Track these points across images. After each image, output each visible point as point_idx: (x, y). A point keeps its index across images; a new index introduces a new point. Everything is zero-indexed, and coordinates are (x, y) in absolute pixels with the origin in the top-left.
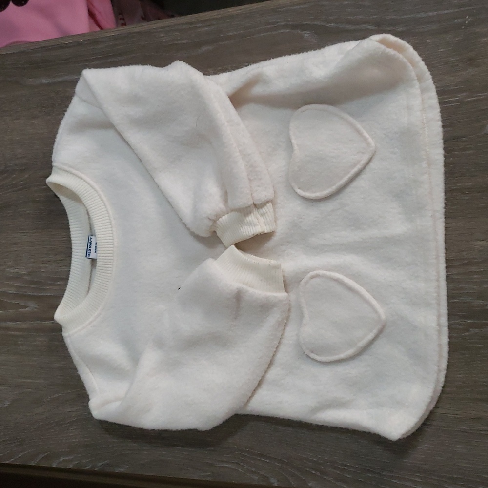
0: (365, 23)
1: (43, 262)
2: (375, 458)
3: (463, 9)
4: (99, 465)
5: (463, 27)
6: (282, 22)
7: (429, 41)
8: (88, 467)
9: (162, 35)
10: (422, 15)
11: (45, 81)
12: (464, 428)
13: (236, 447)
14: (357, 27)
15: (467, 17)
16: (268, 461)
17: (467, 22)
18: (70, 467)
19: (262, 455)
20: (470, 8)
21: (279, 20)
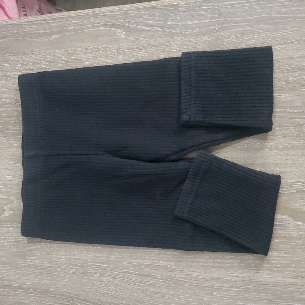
0: (154, 26)
2: (154, 302)
3: (214, 20)
5: (214, 32)
6: (103, 22)
7: (193, 40)
9: (27, 27)
10: (190, 23)
12: (209, 285)
13: (68, 295)
14: (150, 28)
15: (217, 26)
16: (88, 304)
17: (216, 29)
19: (85, 300)
20: (219, 20)
21: (101, 21)
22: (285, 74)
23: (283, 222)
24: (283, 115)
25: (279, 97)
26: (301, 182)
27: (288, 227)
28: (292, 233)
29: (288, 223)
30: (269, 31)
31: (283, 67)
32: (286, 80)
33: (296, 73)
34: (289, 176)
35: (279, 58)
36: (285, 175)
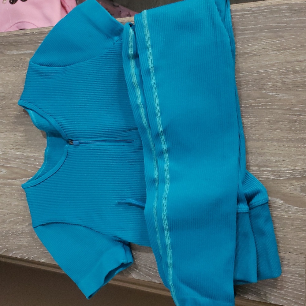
1: (10, 149)
4: (32, 257)
8: (26, 258)
11: (15, 52)
18: (18, 257)
22: (283, 76)
23: (275, 204)
24: (279, 111)
25: (276, 95)
26: (292, 170)
27: (279, 208)
28: (282, 214)
29: (280, 205)
30: (270, 38)
31: (281, 70)
32: (282, 82)
33: (292, 76)
34: (282, 164)
35: (278, 62)
36: (279, 164)
